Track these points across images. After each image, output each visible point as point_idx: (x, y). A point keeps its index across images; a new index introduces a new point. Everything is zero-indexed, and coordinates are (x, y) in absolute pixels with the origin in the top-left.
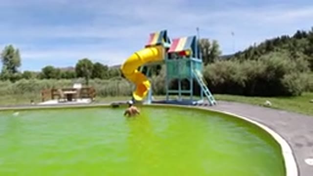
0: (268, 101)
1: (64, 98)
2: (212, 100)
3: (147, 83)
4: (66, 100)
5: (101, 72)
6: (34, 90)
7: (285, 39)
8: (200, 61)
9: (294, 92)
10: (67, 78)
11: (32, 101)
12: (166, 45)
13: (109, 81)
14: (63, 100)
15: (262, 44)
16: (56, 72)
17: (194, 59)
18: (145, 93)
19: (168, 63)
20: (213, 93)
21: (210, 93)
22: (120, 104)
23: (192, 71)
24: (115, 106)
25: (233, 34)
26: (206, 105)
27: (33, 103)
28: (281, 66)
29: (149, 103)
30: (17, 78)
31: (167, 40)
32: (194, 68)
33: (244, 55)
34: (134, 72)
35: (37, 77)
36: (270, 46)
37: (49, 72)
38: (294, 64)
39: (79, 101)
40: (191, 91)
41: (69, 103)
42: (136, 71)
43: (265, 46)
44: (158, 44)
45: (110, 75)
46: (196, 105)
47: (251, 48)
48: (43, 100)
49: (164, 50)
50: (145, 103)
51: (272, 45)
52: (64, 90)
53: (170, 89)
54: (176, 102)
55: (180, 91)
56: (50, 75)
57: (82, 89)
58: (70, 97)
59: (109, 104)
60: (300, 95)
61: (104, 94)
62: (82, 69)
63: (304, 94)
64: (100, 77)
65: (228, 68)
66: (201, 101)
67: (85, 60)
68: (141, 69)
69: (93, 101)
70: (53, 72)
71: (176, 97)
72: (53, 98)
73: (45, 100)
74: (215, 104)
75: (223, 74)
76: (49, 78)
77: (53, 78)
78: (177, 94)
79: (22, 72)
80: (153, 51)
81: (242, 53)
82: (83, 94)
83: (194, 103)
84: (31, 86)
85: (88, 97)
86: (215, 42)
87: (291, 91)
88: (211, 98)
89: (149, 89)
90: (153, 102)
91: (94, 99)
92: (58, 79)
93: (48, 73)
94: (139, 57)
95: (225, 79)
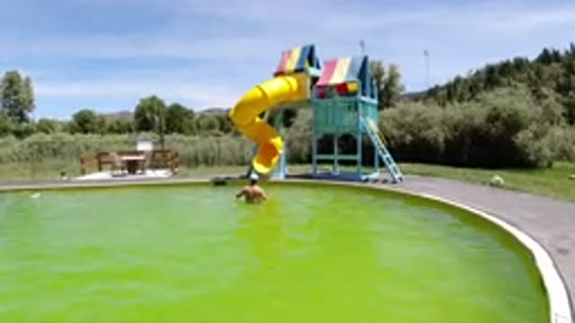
0: (497, 177)
1: (122, 169)
2: (396, 172)
3: (278, 142)
4: (126, 172)
5: (181, 121)
6: (61, 154)
7: (519, 64)
8: (375, 101)
9: (538, 160)
10: (120, 132)
11: (63, 174)
12: (313, 71)
13: (197, 138)
14: (120, 172)
15: (478, 73)
16: (98, 120)
17: (363, 98)
18: (275, 160)
19: (316, 105)
20: (397, 160)
21: (392, 160)
22: (228, 178)
23: (361, 119)
24: (219, 183)
25: (426, 53)
26: (385, 182)
27: (65, 178)
28: (516, 113)
29: (281, 177)
30: (28, 132)
31: (315, 63)
32: (365, 115)
33: (445, 92)
34: (253, 121)
35: (64, 130)
36: (493, 76)
37: (87, 121)
38: (540, 109)
39: (150, 173)
40: (358, 157)
41: (131, 177)
42: (258, 120)
43: (483, 76)
44: (299, 70)
45: (199, 127)
46: (367, 180)
47: (458, 80)
48: (83, 172)
49: (308, 82)
50: (273, 179)
51: (496, 75)
52: (121, 153)
53: (320, 152)
54: (329, 176)
55: (336, 157)
56: (88, 126)
57: (154, 152)
58: (132, 167)
59: (207, 180)
60: (550, 165)
61: (193, 162)
62: (148, 115)
63: (557, 164)
64: (180, 131)
65: (418, 115)
66: (375, 175)
67: (153, 99)
68: (266, 116)
69: (175, 174)
70: (92, 120)
71: (329, 168)
72: (100, 169)
73: (87, 171)
74: (401, 179)
75: (410, 126)
76: (86, 132)
77: (93, 131)
78: (331, 162)
79: (37, 120)
80: (289, 83)
81: (442, 88)
82: (157, 161)
83: (364, 177)
84: (55, 146)
85: (165, 167)
86: (393, 68)
87: (532, 158)
88: (394, 169)
89: (281, 151)
90: (287, 177)
91: (176, 170)
92: (103, 134)
93: (84, 123)
94: (264, 94)
95: (413, 135)
